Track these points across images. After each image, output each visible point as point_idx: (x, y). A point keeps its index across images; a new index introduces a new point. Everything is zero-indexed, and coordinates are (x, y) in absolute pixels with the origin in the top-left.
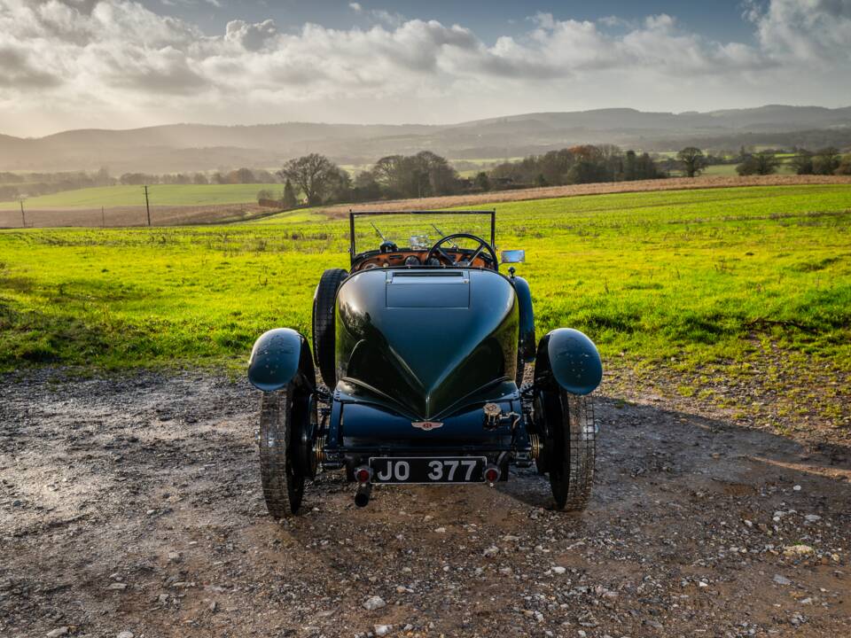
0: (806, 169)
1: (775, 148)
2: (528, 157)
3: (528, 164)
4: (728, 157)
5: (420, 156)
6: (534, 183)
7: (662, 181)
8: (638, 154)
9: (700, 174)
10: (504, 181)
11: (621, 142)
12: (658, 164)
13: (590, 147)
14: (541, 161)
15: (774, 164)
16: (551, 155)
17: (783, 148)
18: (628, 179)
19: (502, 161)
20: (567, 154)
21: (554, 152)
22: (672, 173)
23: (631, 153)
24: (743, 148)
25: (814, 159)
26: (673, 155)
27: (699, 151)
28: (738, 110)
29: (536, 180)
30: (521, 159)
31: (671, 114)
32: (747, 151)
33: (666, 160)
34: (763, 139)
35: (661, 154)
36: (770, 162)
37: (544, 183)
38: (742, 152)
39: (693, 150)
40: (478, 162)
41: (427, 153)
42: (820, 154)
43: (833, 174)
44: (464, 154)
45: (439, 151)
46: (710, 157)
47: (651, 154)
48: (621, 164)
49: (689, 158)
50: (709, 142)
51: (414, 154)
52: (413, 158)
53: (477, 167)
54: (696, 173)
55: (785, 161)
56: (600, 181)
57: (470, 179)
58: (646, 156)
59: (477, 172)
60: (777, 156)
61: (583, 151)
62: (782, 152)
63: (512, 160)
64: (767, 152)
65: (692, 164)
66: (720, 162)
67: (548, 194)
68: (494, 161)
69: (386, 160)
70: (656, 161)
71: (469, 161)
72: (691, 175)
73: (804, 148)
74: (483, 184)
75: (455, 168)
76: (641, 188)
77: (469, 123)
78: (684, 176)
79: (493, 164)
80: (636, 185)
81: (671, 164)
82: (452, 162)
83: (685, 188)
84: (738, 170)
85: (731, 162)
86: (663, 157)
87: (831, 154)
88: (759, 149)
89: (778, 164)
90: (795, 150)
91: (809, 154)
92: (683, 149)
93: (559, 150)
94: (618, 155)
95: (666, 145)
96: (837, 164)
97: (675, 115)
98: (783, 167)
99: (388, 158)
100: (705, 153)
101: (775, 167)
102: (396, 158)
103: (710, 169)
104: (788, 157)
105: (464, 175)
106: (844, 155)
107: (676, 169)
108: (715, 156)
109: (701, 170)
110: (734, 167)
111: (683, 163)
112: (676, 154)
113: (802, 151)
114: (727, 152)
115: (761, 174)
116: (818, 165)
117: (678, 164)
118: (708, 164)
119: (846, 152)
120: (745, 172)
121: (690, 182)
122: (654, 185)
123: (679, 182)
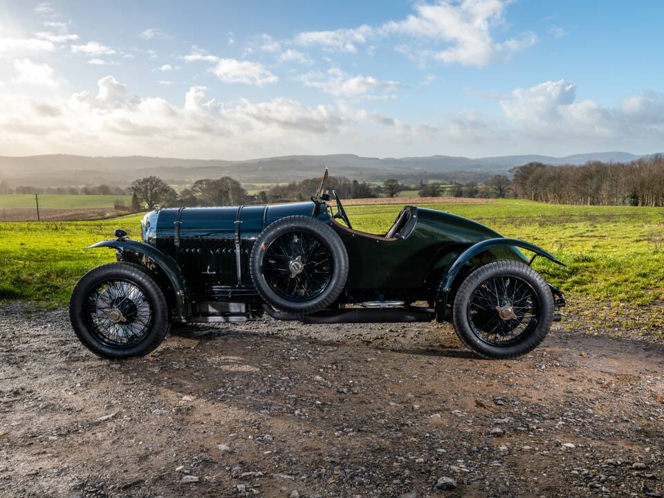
0: (459, 194)
1: (440, 182)
2: (291, 183)
3: (292, 187)
4: (413, 186)
5: (223, 180)
6: (295, 199)
7: (374, 199)
8: (360, 183)
9: (397, 196)
10: (277, 197)
11: (351, 176)
12: (371, 189)
14: (300, 186)
15: (440, 191)
16: (306, 182)
17: (445, 182)
18: (354, 198)
19: (275, 185)
20: (316, 181)
21: (308, 180)
22: (381, 194)
23: (355, 182)
24: (421, 181)
25: (463, 188)
26: (381, 184)
27: (396, 181)
28: (418, 158)
29: (297, 197)
30: (287, 184)
31: (378, 159)
32: (424, 183)
33: (376, 187)
34: (433, 176)
35: (373, 183)
36: (439, 189)
38: (421, 183)
39: (393, 181)
40: (260, 185)
41: (227, 178)
42: (467, 186)
43: (474, 197)
44: (249, 180)
45: (235, 177)
46: (402, 185)
47: (367, 182)
48: (349, 188)
49: (391, 186)
50: (402, 177)
51: (219, 178)
52: (218, 181)
53: (258, 188)
54: (395, 195)
55: (447, 189)
57: (255, 196)
58: (364, 184)
59: (259, 191)
60: (442, 186)
62: (445, 184)
63: (281, 184)
64: (435, 184)
65: (392, 189)
66: (408, 189)
68: (269, 184)
69: (201, 182)
70: (370, 187)
71: (254, 184)
72: (392, 196)
73: (457, 181)
74: (263, 199)
75: (244, 188)
76: (363, 203)
77: (253, 160)
78: (388, 197)
79: (268, 187)
80: (359, 201)
81: (379, 189)
82: (243, 185)
83: (390, 204)
84: (419, 194)
85: (414, 189)
86: (374, 185)
87: (473, 186)
88: (431, 182)
89: (443, 191)
90: (451, 183)
91: (460, 186)
92: (386, 180)
93: (311, 178)
94: (347, 183)
95: (375, 178)
96: (476, 192)
97: (381, 160)
98: (446, 193)
99: (202, 181)
100: (400, 183)
101: (441, 193)
102: (207, 181)
103: (403, 193)
104: (448, 187)
105: (251, 193)
106: (480, 187)
107: (382, 192)
108: (406, 185)
109: (397, 193)
110: (417, 192)
111: (387, 189)
112: (382, 183)
113: (456, 183)
114: (412, 184)
115: (433, 196)
116: (466, 192)
117: (383, 190)
118: (401, 190)
119: (481, 185)
120: (423, 195)
121: (392, 200)
122: (371, 201)
123: (385, 200)
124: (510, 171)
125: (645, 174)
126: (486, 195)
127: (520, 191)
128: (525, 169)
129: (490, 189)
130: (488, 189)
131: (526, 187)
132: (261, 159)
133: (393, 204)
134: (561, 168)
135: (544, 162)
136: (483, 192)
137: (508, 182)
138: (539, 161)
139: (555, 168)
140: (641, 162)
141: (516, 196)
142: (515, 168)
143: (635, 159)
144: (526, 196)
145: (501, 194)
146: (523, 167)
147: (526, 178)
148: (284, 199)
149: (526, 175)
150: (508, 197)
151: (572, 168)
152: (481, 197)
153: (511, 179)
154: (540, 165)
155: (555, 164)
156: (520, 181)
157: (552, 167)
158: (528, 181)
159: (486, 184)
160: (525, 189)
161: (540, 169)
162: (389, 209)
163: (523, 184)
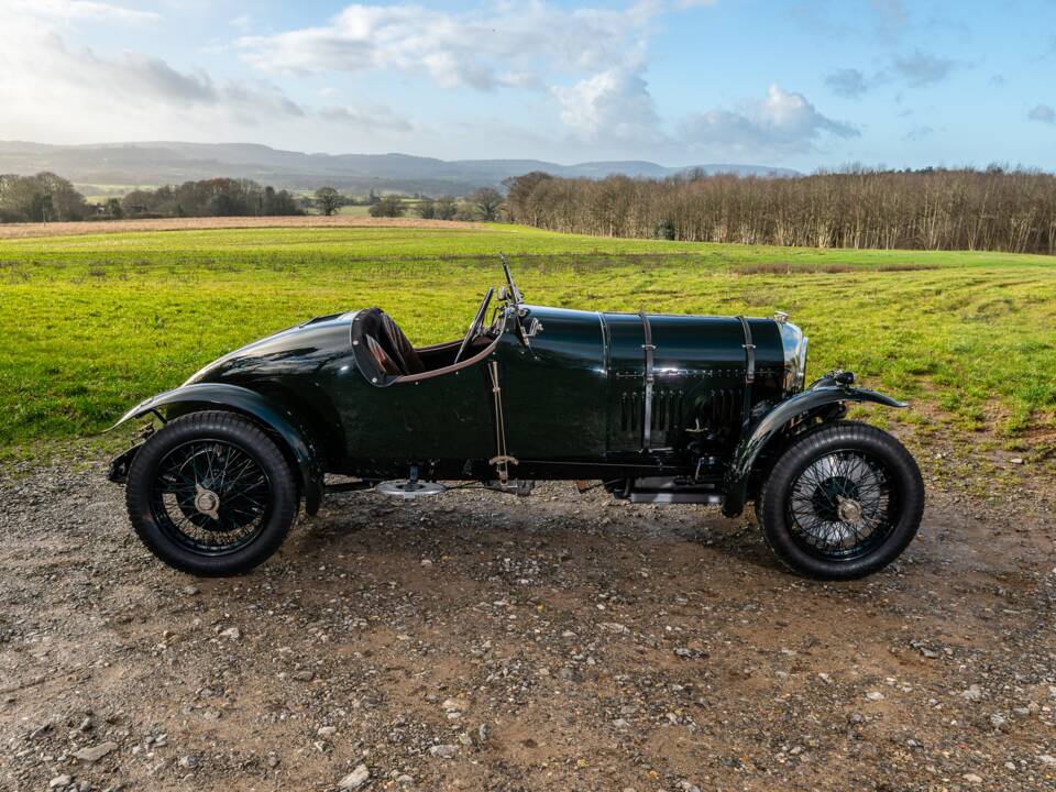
0: (428, 214)
1: (399, 193)
2: (164, 186)
3: (164, 194)
4: (359, 199)
5: (40, 177)
6: (171, 213)
7: (301, 218)
8: (277, 190)
10: (138, 209)
11: (263, 179)
12: (295, 201)
13: (229, 180)
14: (178, 191)
15: (402, 208)
16: (188, 186)
17: (407, 194)
18: (268, 215)
19: (132, 188)
20: (206, 186)
21: (192, 183)
22: (311, 210)
23: (270, 189)
24: (372, 191)
25: (436, 205)
26: (311, 195)
27: (334, 191)
28: (364, 156)
30: (154, 188)
31: (302, 154)
32: (376, 195)
33: (302, 198)
34: (388, 185)
35: (296, 192)
36: (399, 206)
37: (182, 214)
38: (372, 195)
39: (330, 190)
40: (105, 188)
41: (48, 174)
42: (440, 201)
44: (85, 179)
45: (62, 172)
46: (343, 197)
47: (288, 191)
48: (261, 200)
49: (326, 197)
50: (344, 185)
52: (31, 178)
53: (103, 193)
54: (332, 213)
55: (412, 205)
56: (240, 215)
57: (99, 205)
58: (284, 193)
59: (107, 197)
60: (403, 200)
61: (221, 183)
62: (408, 198)
63: (143, 188)
64: (393, 197)
65: (330, 204)
66: (352, 203)
67: (189, 225)
68: (122, 187)
70: (294, 198)
71: (94, 186)
72: (328, 214)
73: (424, 194)
74: (115, 211)
75: (81, 193)
76: (286, 224)
78: (322, 214)
79: (122, 192)
80: (279, 221)
81: (307, 202)
82: (77, 186)
83: (329, 227)
84: (370, 211)
85: (362, 204)
86: (299, 195)
87: (449, 202)
88: (385, 194)
89: (405, 208)
90: (417, 197)
91: (430, 201)
92: (319, 189)
93: (197, 181)
94: (257, 190)
95: (300, 183)
96: (454, 211)
97: (307, 155)
98: (410, 211)
100: (340, 192)
101: (404, 211)
102: (11, 178)
103: (346, 209)
104: (413, 202)
105: (92, 200)
106: (459, 204)
107: (312, 207)
108: (348, 197)
109: (337, 209)
110: (366, 208)
111: (318, 202)
112: (313, 192)
113: (423, 197)
114: (358, 195)
115: (392, 216)
116: (438, 210)
117: (314, 203)
118: (342, 204)
119: (460, 201)
120: (376, 214)
121: (331, 221)
122: (298, 221)
123: (321, 220)
124: (503, 183)
125: (682, 195)
126: (467, 217)
127: (517, 212)
128: (522, 180)
129: (474, 208)
130: (471, 206)
131: (527, 207)
132: (106, 145)
133: (335, 227)
134: (574, 182)
135: (550, 173)
136: (463, 213)
137: (500, 200)
138: (543, 170)
139: (566, 181)
140: (677, 179)
141: (513, 220)
142: (510, 179)
143: (671, 174)
144: (527, 220)
145: (489, 216)
146: (521, 178)
147: (525, 194)
148: (152, 213)
149: (525, 189)
150: (500, 220)
151: (588, 182)
152: (462, 220)
153: (505, 193)
154: (545, 176)
155: (566, 175)
156: (518, 198)
157: (561, 179)
158: (529, 199)
159: (467, 200)
160: (525, 210)
161: (544, 182)
162: (330, 235)
163: (522, 203)
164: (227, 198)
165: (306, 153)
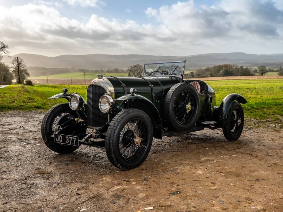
2: (207, 67)
3: (207, 70)
4: (275, 70)
7: (251, 76)
8: (244, 68)
9: (265, 74)
10: (199, 75)
11: (239, 64)
12: (251, 71)
13: (228, 65)
14: (211, 69)
16: (215, 67)
18: (241, 76)
19: (199, 68)
20: (220, 67)
21: (216, 66)
22: (256, 74)
23: (242, 67)
26: (256, 68)
27: (265, 67)
28: (280, 54)
29: (209, 75)
30: (205, 68)
31: (256, 55)
32: (282, 67)
33: (254, 70)
35: (253, 68)
37: (212, 76)
38: (280, 68)
39: (263, 67)
46: (269, 69)
47: (249, 67)
48: (238, 70)
49: (262, 69)
50: (269, 65)
53: (191, 70)
54: (264, 74)
56: (231, 76)
57: (188, 74)
58: (247, 68)
59: (190, 72)
61: (225, 66)
63: (202, 68)
65: (263, 72)
66: (272, 71)
67: (212, 79)
71: (188, 68)
72: (262, 75)
74: (192, 75)
77: (189, 56)
78: (260, 75)
80: (243, 77)
81: (256, 71)
84: (279, 74)
85: (277, 71)
86: (253, 69)
92: (259, 66)
93: (218, 65)
94: (237, 68)
97: (258, 55)
100: (267, 68)
103: (268, 73)
105: (186, 73)
108: (271, 69)
109: (265, 73)
110: (276, 73)
114: (276, 68)
117: (258, 71)
120: (281, 74)
121: (261, 77)
123: (257, 77)
132: (193, 56)
148: (203, 76)
164: (227, 70)
165: (258, 54)
